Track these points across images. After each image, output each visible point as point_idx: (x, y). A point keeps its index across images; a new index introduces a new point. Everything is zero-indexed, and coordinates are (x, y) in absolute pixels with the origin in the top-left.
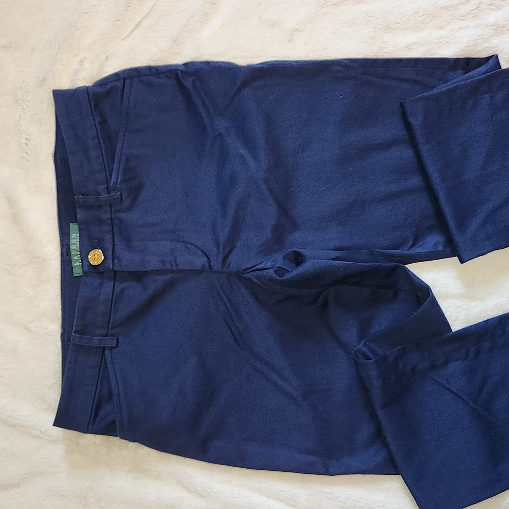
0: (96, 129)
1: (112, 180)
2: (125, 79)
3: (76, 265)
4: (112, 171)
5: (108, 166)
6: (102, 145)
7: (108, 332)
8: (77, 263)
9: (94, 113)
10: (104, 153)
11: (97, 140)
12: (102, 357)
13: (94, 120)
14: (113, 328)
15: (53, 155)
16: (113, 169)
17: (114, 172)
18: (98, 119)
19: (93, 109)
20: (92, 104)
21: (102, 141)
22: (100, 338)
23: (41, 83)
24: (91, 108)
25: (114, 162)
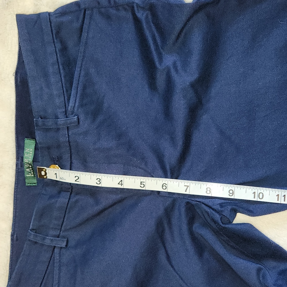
0: (57, 55)
1: (70, 104)
2: (85, 10)
3: (28, 176)
4: (70, 96)
5: (67, 91)
6: (62, 71)
7: (60, 234)
8: (29, 174)
9: (55, 41)
10: (63, 78)
11: (57, 66)
12: (52, 254)
13: (55, 47)
14: (65, 230)
15: (14, 74)
16: (71, 94)
17: (72, 97)
18: (58, 46)
19: (54, 36)
20: (54, 32)
21: (61, 67)
22: (52, 238)
23: (7, 5)
24: (53, 35)
25: (72, 88)
